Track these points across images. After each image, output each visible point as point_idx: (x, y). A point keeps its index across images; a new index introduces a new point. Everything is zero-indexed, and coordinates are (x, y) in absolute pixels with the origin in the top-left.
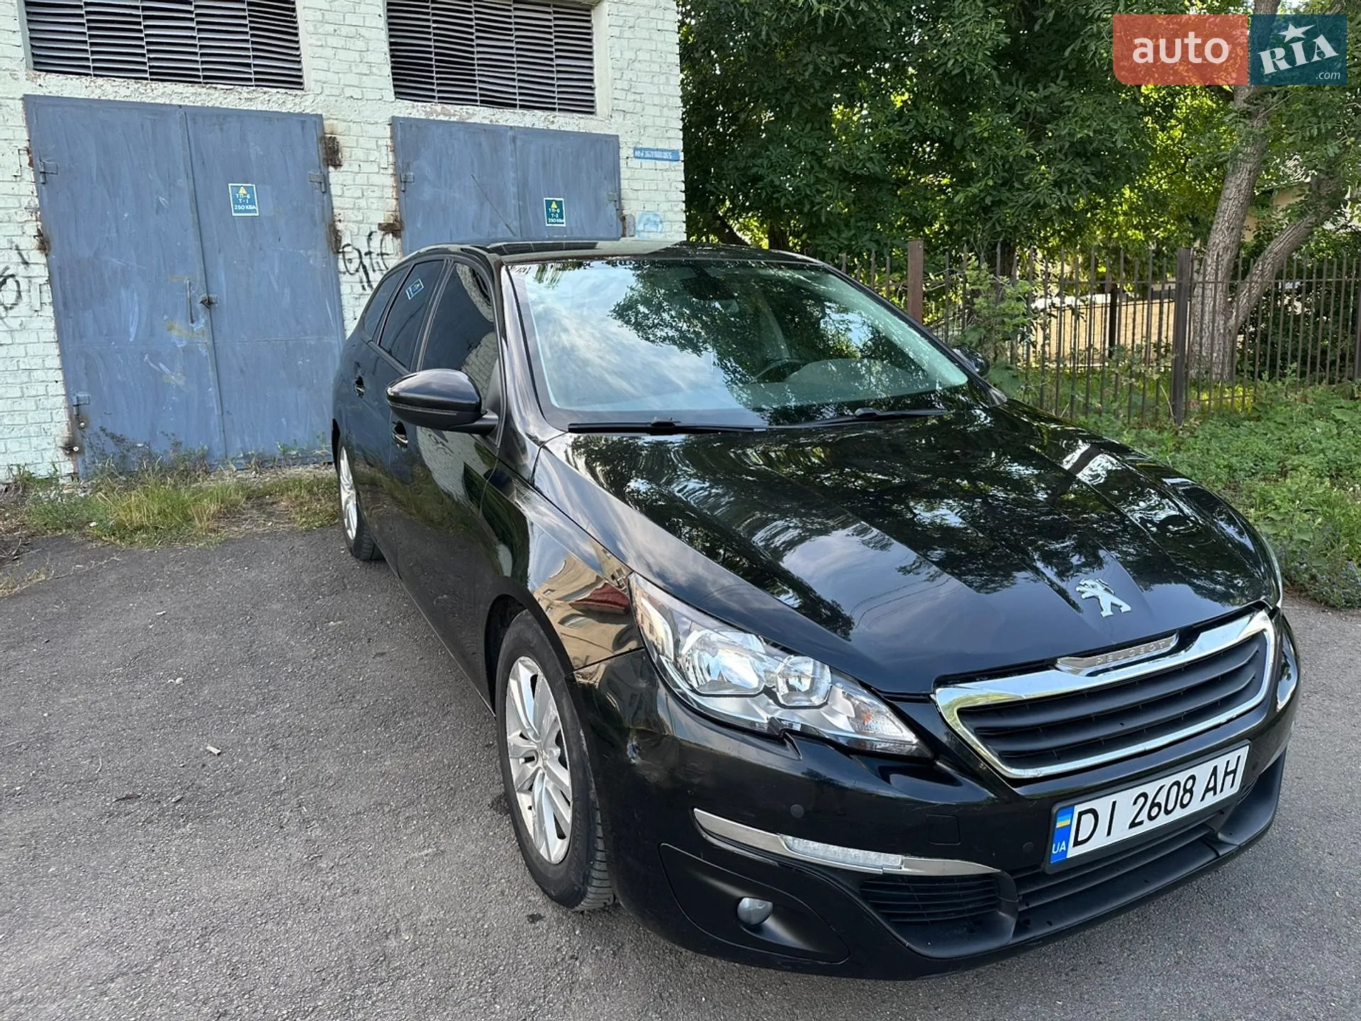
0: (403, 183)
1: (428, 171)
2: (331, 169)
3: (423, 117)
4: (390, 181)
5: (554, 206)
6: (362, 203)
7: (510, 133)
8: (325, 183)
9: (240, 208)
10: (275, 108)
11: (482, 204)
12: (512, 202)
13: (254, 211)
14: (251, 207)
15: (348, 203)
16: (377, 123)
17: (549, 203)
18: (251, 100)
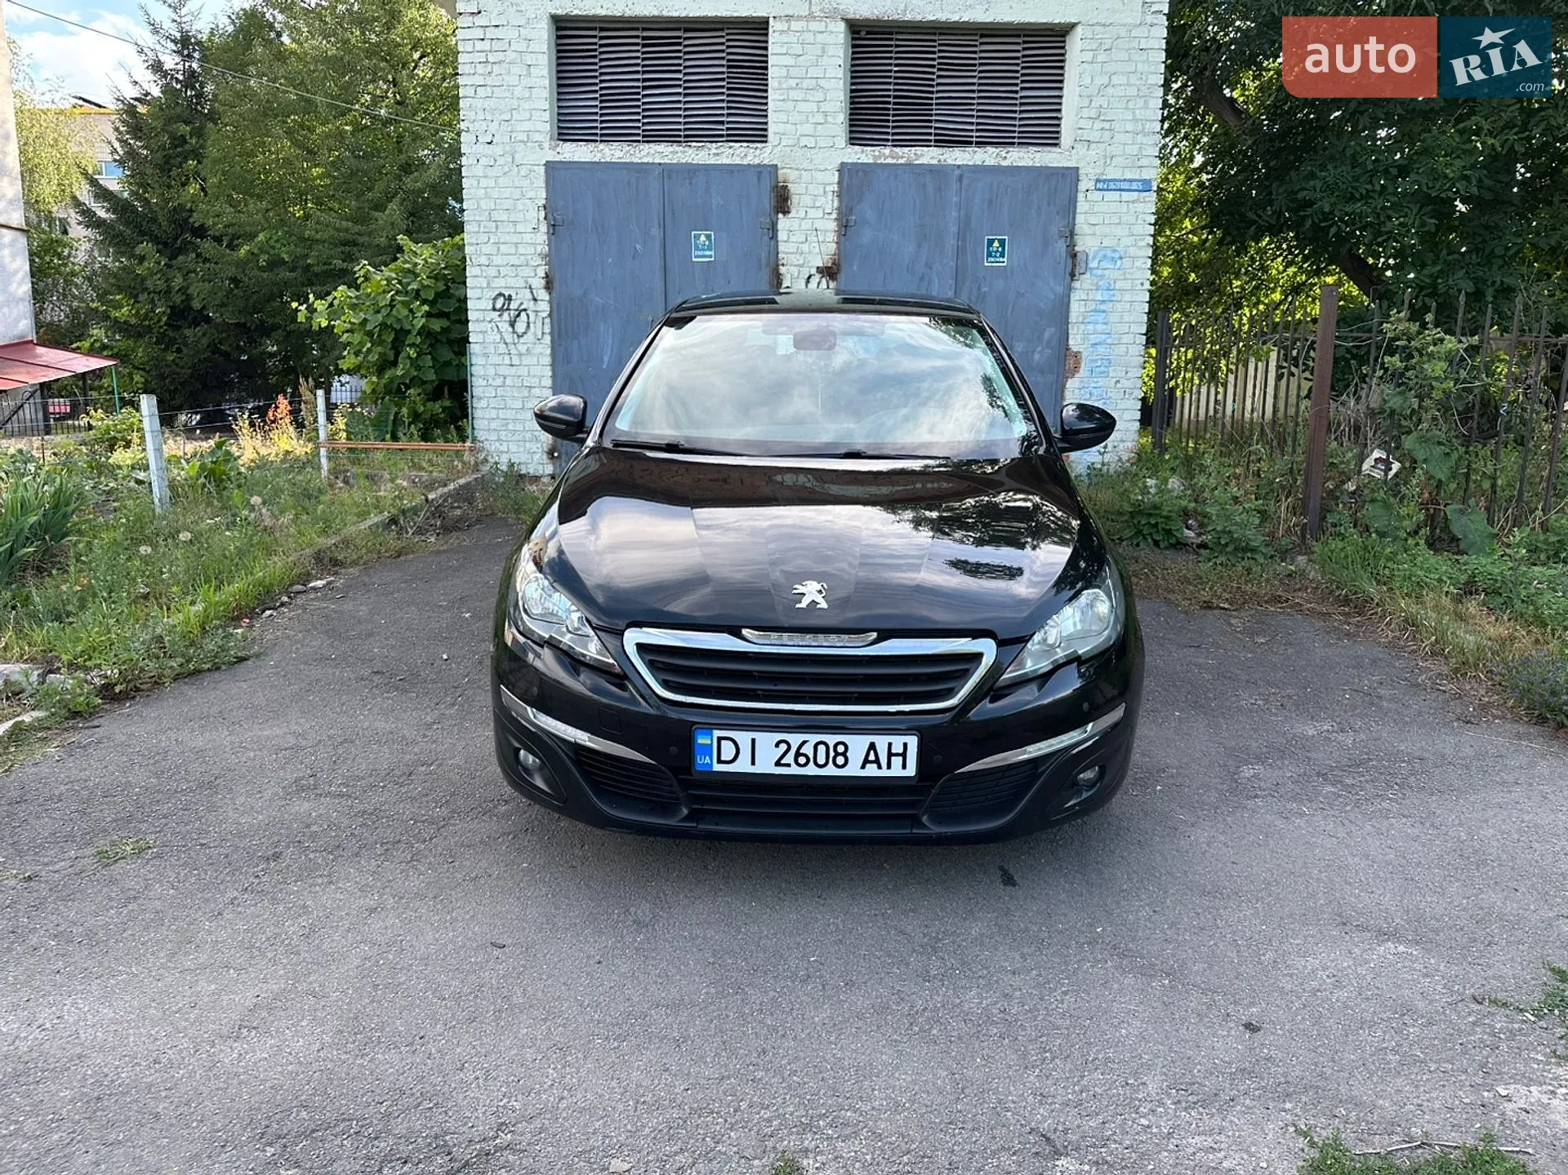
0: (845, 227)
1: (870, 214)
2: (780, 216)
3: (871, 161)
4: (833, 226)
5: (996, 244)
6: (805, 247)
7: (957, 172)
8: (773, 229)
9: (700, 253)
10: (738, 161)
11: (919, 246)
12: (951, 242)
13: (710, 256)
14: (708, 253)
15: (791, 247)
16: (826, 170)
17: (991, 242)
18: (718, 154)
